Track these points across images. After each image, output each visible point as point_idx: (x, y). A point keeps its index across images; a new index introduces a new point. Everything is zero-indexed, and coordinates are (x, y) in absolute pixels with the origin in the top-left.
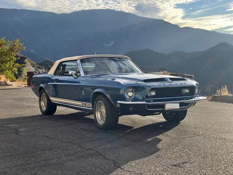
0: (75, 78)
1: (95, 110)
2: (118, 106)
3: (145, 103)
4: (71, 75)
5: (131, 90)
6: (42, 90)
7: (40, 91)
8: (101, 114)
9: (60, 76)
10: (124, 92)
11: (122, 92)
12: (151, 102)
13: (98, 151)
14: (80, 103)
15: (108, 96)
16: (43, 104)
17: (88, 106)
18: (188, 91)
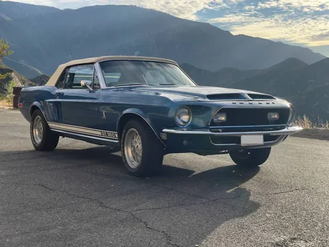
0: (90, 92)
1: (123, 144)
2: (164, 137)
3: (209, 133)
4: (85, 87)
5: (186, 110)
6: (36, 111)
7: (32, 114)
8: (134, 151)
9: (65, 88)
10: (176, 115)
11: (171, 114)
12: (219, 132)
13: (134, 213)
14: (98, 132)
15: (147, 121)
16: (37, 132)
17: (112, 137)
18: (276, 116)
